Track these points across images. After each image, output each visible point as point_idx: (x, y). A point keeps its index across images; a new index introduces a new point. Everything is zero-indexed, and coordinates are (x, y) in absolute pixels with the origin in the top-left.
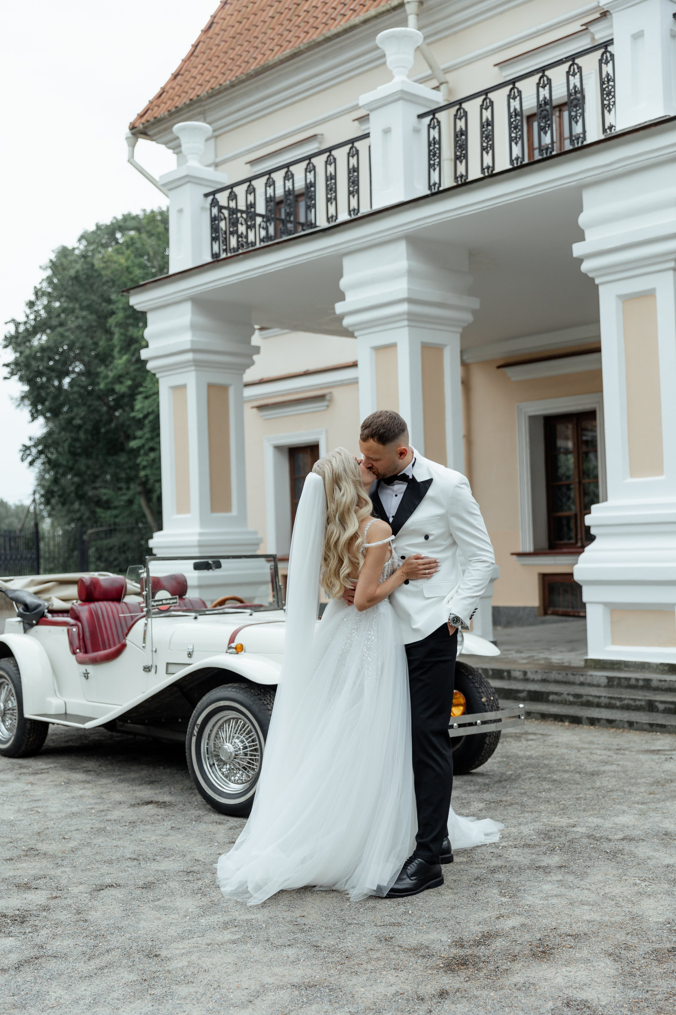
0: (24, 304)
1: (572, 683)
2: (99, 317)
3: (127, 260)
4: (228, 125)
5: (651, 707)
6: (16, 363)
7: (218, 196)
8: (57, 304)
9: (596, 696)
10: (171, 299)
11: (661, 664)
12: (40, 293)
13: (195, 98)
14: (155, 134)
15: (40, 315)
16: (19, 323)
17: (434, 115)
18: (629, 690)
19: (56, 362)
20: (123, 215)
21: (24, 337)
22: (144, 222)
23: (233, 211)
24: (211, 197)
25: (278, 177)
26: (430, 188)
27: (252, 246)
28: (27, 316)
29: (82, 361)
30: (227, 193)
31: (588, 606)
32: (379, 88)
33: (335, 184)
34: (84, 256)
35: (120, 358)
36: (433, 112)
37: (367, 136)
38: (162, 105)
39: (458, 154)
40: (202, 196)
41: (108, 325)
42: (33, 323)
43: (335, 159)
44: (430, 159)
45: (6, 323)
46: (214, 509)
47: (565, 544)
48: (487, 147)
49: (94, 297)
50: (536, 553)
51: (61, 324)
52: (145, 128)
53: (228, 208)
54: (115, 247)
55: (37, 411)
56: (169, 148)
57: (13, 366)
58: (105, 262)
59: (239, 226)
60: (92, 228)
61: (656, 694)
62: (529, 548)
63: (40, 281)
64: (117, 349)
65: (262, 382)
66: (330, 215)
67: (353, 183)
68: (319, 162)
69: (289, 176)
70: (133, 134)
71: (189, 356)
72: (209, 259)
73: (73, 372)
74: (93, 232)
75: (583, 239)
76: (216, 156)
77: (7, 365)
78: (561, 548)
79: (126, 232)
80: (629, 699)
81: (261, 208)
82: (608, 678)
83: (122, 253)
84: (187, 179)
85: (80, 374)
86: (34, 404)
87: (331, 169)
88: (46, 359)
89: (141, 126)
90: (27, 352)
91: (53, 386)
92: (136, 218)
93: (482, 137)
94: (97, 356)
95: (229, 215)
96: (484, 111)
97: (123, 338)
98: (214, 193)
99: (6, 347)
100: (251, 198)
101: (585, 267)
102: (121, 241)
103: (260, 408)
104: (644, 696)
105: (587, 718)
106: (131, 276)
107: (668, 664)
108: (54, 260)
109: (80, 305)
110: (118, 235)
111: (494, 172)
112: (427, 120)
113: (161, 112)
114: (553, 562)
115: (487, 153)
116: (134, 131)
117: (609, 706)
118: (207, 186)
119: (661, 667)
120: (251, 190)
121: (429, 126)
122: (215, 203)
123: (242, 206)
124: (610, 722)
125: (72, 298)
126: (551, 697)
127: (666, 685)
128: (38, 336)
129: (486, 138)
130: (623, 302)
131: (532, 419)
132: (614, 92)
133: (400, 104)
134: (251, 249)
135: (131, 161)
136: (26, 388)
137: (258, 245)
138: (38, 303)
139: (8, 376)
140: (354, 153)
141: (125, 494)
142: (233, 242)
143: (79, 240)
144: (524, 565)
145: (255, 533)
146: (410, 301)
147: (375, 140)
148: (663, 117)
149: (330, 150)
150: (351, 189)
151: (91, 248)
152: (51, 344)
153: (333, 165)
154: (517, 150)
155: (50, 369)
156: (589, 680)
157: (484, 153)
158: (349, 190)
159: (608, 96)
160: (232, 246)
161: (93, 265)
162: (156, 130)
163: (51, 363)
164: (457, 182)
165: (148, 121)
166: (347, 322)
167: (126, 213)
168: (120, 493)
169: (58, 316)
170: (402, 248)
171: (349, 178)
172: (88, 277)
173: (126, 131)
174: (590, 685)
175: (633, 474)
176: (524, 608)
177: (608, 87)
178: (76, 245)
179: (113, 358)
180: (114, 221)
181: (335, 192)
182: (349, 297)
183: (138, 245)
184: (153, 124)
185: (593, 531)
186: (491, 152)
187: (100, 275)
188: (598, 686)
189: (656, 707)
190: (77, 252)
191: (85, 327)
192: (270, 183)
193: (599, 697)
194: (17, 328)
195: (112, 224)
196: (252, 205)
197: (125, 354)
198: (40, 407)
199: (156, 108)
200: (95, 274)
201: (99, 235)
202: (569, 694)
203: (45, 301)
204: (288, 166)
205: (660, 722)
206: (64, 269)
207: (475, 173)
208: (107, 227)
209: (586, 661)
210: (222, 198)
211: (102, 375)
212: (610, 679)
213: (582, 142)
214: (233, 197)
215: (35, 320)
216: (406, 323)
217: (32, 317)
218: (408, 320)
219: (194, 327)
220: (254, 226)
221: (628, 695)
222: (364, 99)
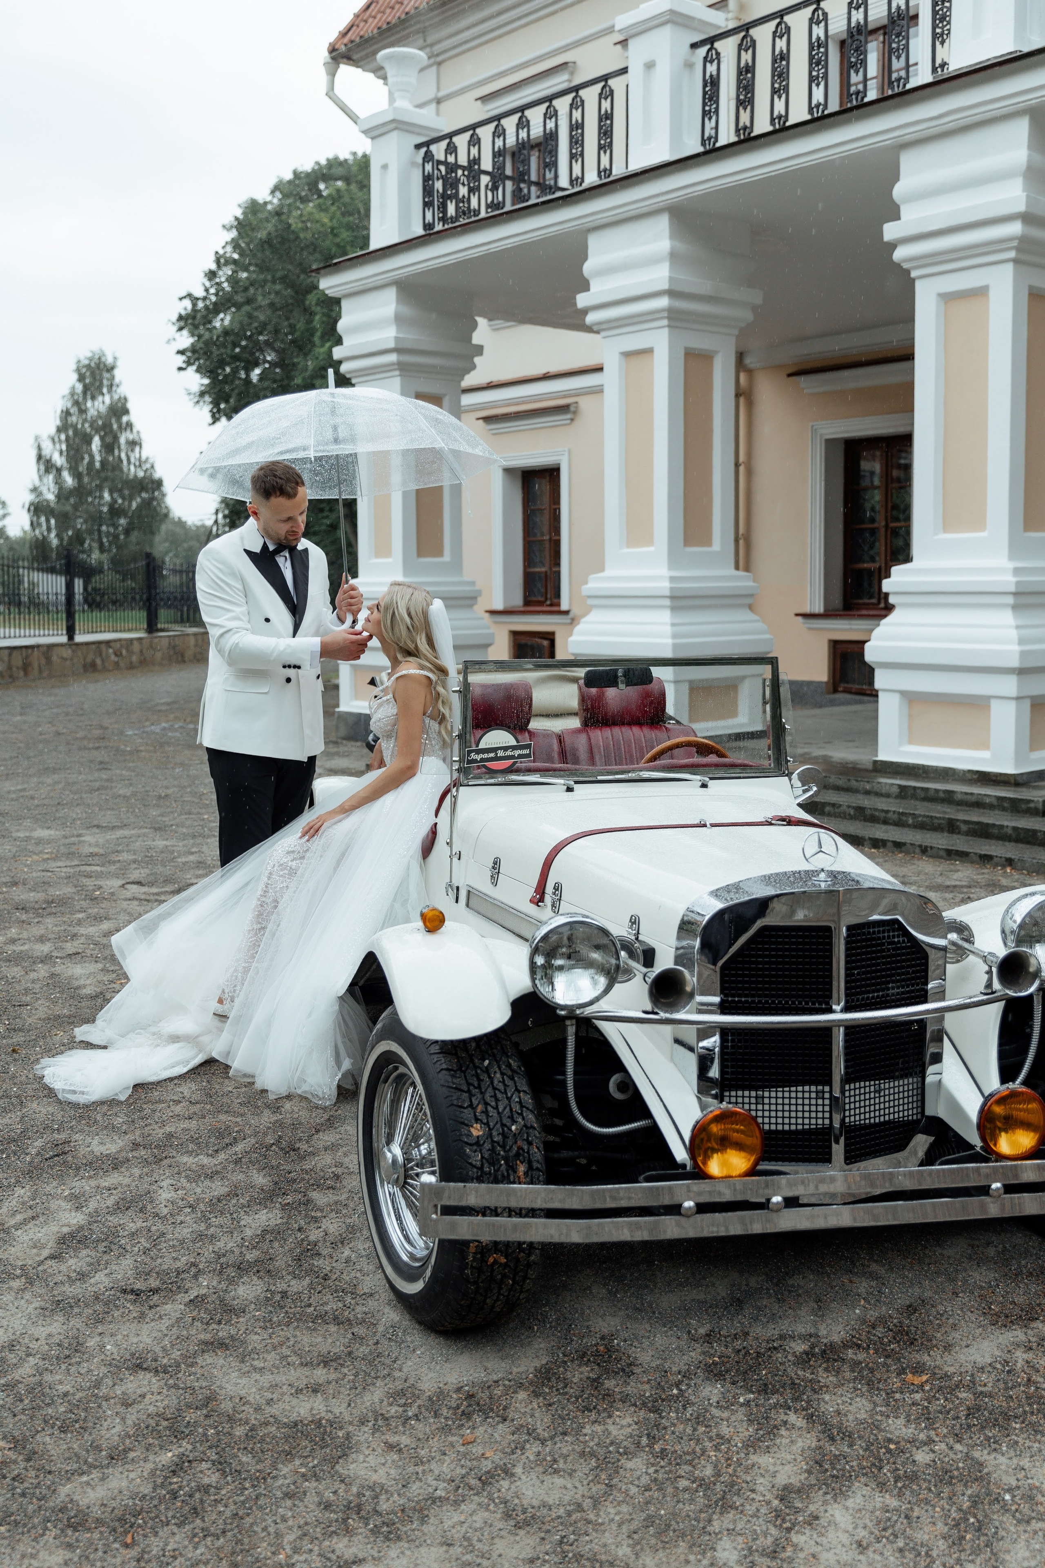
0: (203, 275)
1: (855, 791)
2: (296, 293)
3: (331, 220)
4: (454, 47)
5: (952, 827)
6: (193, 349)
7: (433, 148)
8: (245, 275)
9: (883, 811)
10: (371, 282)
11: (969, 771)
12: (222, 261)
13: (413, 11)
14: (362, 59)
15: (223, 289)
16: (198, 299)
17: (712, 44)
18: (926, 804)
19: (244, 348)
20: (328, 160)
21: (204, 317)
22: (355, 169)
23: (453, 168)
24: (424, 150)
25: (510, 124)
26: (703, 143)
27: (475, 215)
28: (207, 290)
29: (274, 349)
30: (444, 144)
31: (880, 694)
32: (642, 6)
33: (582, 134)
34: (278, 213)
35: (322, 346)
36: (711, 41)
37: (624, 71)
38: (370, 20)
39: (742, 97)
40: (412, 147)
41: (307, 303)
42: (213, 298)
43: (582, 102)
44: (704, 104)
45: (181, 299)
46: (420, 554)
47: (864, 604)
48: (779, 90)
49: (290, 267)
50: (828, 614)
51: (249, 301)
52: (349, 50)
53: (445, 163)
54: (317, 202)
55: (219, 411)
56: (378, 77)
57: (189, 354)
58: (303, 222)
59: (461, 187)
60: (288, 176)
61: (958, 811)
62: (819, 608)
63: (223, 244)
64: (318, 334)
65: (490, 386)
66: (574, 176)
67: (605, 133)
68: (562, 105)
69: (523, 124)
70: (333, 58)
71: (393, 358)
72: (420, 231)
73: (265, 361)
74: (289, 182)
75: (898, 218)
76: (438, 89)
77: (181, 352)
78: (858, 609)
79: (332, 183)
80: (924, 816)
81: (487, 164)
82: (900, 786)
83: (326, 210)
84: (393, 125)
85: (273, 364)
86: (216, 403)
87: (577, 115)
88: (230, 346)
89: (343, 48)
90: (207, 335)
91: (240, 379)
92: (343, 164)
93: (773, 76)
94: (293, 341)
95: (447, 173)
96: (777, 40)
97: (325, 319)
98: (427, 144)
99: (181, 329)
100: (474, 151)
101: (899, 254)
102: (325, 194)
103: (487, 419)
104: (945, 813)
105: (870, 839)
106: (338, 240)
107: (977, 772)
108: (241, 217)
109: (273, 277)
110: (322, 186)
111: (788, 124)
112: (702, 51)
113: (369, 29)
114: (847, 627)
115: (780, 97)
116: (334, 54)
117: (900, 823)
118: (419, 134)
119: (969, 776)
120: (475, 141)
121: (705, 58)
122: (428, 157)
123: (463, 160)
124: (898, 845)
125: (262, 268)
126: (827, 809)
127: (974, 799)
128: (222, 315)
129: (779, 77)
130: (946, 303)
131: (830, 443)
132: (950, 16)
133: (668, 28)
134: (473, 219)
135: (330, 93)
136: (206, 381)
137: (483, 214)
138: (221, 273)
139: (184, 366)
140: (607, 94)
141: (327, 517)
142: (451, 209)
143: (273, 192)
144: (810, 629)
145: (473, 583)
146: (671, 293)
147: (634, 76)
148: (1011, 53)
149: (577, 89)
150: (602, 142)
151: (288, 201)
152: (236, 327)
153: (580, 110)
154: (818, 95)
155: (236, 358)
156: (876, 788)
157: (776, 97)
158: (599, 144)
159: (941, 21)
160: (449, 215)
161: (290, 226)
162: (363, 53)
163: (237, 350)
164: (739, 136)
165: (352, 42)
166: (590, 318)
167: (331, 156)
168: (320, 515)
169: (246, 289)
170: (663, 223)
171: (600, 127)
172: (283, 241)
173: (324, 54)
174: (878, 794)
175: (946, 528)
176: (809, 683)
177: (942, 9)
178: (269, 198)
179: (314, 345)
180: (316, 167)
181: (582, 146)
182: (595, 286)
183: (347, 199)
184: (359, 45)
185: (892, 600)
186: (784, 96)
187: (298, 238)
188: (888, 796)
189: (958, 827)
190: (269, 207)
191: (278, 305)
192: (499, 133)
193: (887, 812)
194: (194, 305)
195: (313, 170)
196: (476, 161)
197: (329, 340)
198: (222, 406)
199: (362, 24)
200: (292, 237)
201: (298, 186)
202: (849, 807)
203: (228, 271)
204: (522, 109)
205: (961, 848)
206: (253, 230)
207: (762, 125)
208: (308, 175)
209: (875, 762)
210: (439, 150)
211: (300, 367)
212: (902, 788)
213: (904, 85)
214: (452, 149)
215: (216, 294)
216: (665, 322)
217: (212, 291)
218: (669, 318)
219: (399, 319)
220: (478, 188)
221: (922, 809)
222: (622, 21)
